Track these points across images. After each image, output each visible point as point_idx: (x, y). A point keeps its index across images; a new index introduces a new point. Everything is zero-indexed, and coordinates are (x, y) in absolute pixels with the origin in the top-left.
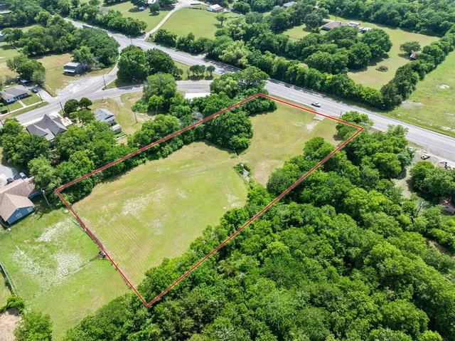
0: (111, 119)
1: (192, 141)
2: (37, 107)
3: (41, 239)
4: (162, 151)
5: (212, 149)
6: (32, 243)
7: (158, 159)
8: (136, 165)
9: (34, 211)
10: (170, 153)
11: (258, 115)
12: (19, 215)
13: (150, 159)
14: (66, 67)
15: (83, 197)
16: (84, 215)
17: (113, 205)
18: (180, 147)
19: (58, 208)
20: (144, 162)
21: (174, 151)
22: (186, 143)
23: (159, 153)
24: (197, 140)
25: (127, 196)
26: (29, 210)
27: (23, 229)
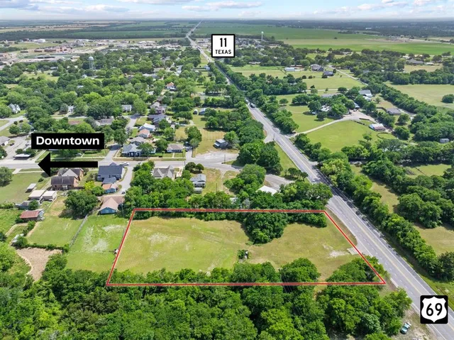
0: (202, 183)
1: (233, 219)
2: (178, 160)
3: (104, 228)
4: (206, 215)
5: (242, 231)
6: (100, 228)
7: (201, 219)
8: (185, 217)
9: (115, 213)
10: (211, 219)
11: (304, 225)
12: (107, 211)
13: (197, 218)
14: (217, 142)
15: (141, 219)
16: (131, 228)
17: (149, 231)
18: (221, 219)
19: (126, 218)
20: (191, 217)
21: (216, 219)
22: (228, 218)
23: (203, 216)
24: (238, 220)
25: (161, 231)
26: (113, 212)
27: (104, 219)
